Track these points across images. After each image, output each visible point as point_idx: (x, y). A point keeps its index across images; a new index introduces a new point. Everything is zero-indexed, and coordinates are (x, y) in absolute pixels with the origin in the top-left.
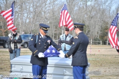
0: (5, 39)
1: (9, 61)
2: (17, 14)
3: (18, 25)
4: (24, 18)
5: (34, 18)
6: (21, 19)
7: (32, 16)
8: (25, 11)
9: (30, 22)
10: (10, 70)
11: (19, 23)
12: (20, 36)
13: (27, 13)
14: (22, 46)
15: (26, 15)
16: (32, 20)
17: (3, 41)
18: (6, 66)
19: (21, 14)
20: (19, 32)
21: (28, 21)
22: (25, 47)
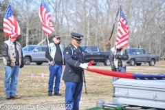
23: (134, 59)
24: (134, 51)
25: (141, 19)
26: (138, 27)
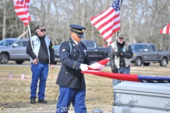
0: (105, 51)
1: (112, 87)
2: (126, 10)
3: (127, 28)
4: (137, 16)
5: (154, 17)
6: (132, 18)
7: (150, 13)
8: (140, 4)
9: (146, 23)
10: (112, 101)
11: (129, 24)
12: (130, 47)
13: (143, 9)
14: (132, 62)
15: (140, 11)
16: (150, 19)
17: (103, 53)
18: (106, 95)
19: (133, 10)
20: (128, 39)
21: (143, 21)
22: (137, 65)
23: (140, 58)
24: (141, 47)
25: (150, 7)
26: (146, 17)
